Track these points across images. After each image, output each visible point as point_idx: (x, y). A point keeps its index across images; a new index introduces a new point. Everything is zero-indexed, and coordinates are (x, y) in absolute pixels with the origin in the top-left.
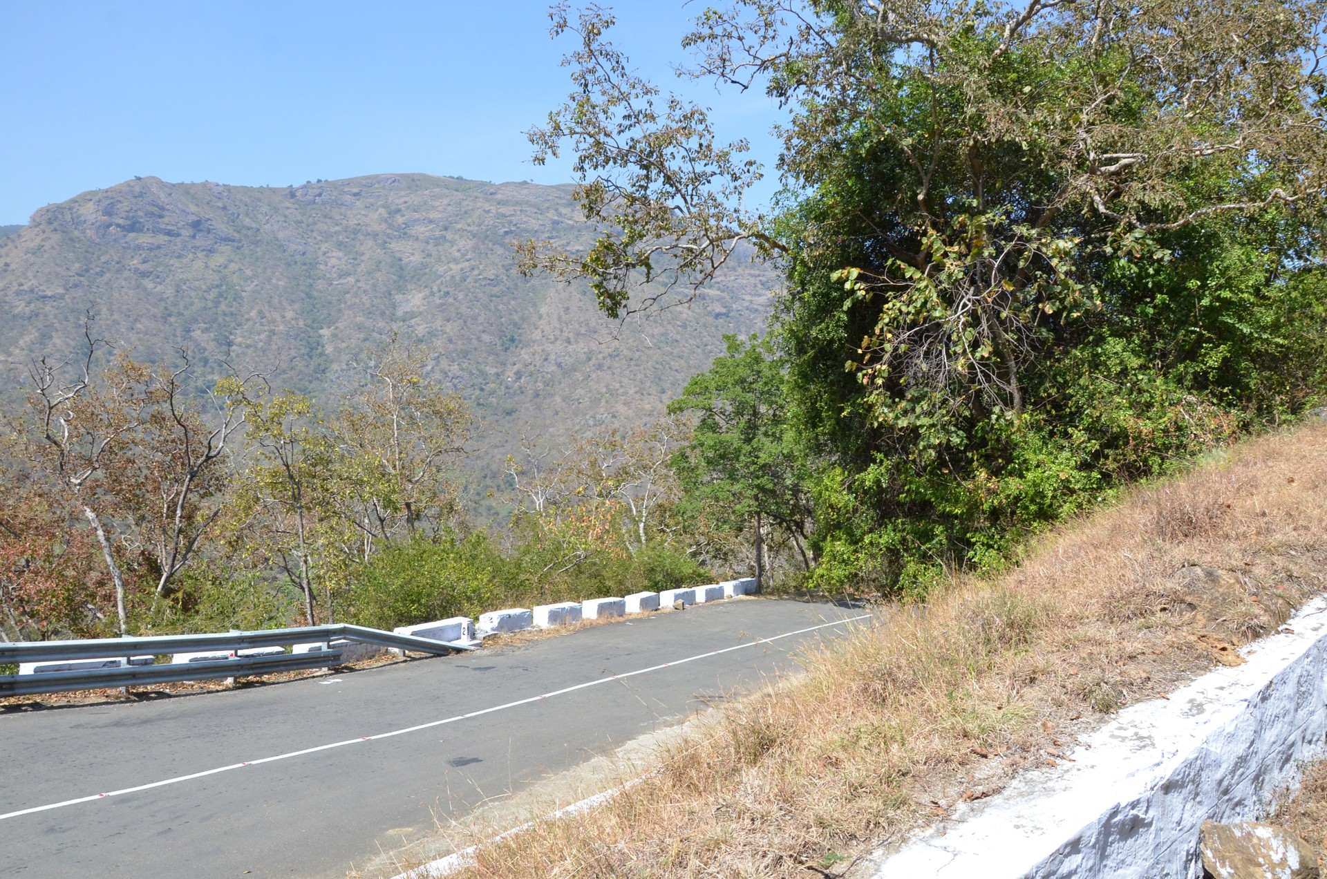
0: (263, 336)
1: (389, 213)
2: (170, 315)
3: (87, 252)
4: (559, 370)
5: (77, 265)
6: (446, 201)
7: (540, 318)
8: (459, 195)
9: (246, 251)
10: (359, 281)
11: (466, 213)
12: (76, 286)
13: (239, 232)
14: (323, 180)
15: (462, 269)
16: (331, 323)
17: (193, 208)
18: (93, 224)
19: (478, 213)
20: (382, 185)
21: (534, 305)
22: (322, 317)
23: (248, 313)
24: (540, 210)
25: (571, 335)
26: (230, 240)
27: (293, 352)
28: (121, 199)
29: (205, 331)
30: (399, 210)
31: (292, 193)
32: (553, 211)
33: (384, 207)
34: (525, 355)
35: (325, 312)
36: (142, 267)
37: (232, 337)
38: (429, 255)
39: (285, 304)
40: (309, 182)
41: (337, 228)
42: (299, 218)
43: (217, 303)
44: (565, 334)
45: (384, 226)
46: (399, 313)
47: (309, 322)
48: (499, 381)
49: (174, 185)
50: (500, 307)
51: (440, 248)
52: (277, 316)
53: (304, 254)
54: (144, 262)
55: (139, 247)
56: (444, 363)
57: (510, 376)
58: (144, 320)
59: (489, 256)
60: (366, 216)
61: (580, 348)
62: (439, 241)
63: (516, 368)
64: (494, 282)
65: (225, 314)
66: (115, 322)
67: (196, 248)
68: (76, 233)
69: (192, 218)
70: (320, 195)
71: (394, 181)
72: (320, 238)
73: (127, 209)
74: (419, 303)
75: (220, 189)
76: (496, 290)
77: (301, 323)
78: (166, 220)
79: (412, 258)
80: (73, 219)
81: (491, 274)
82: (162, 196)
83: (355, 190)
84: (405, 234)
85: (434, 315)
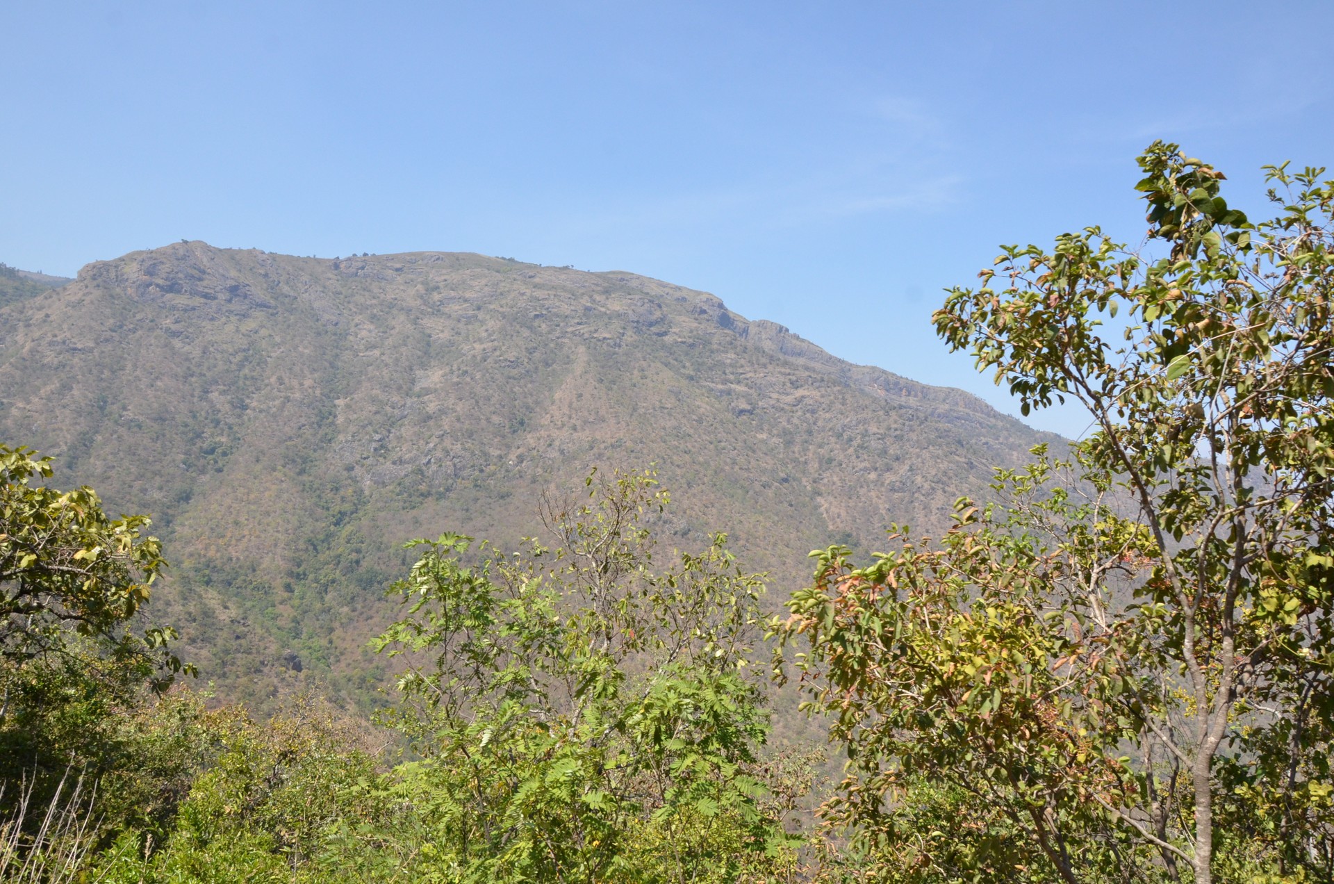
0: (277, 402)
1: (427, 290)
2: (192, 376)
3: (124, 308)
4: (561, 457)
5: (112, 321)
6: (484, 282)
7: (553, 403)
8: (500, 277)
9: (280, 318)
10: (383, 354)
11: (501, 294)
12: (107, 340)
13: (276, 299)
14: (370, 253)
15: (484, 350)
16: (347, 394)
17: (233, 273)
18: (134, 283)
19: (513, 295)
20: (425, 262)
21: (550, 390)
22: (340, 387)
23: (269, 378)
24: (574, 295)
25: (578, 423)
26: (265, 306)
27: (303, 420)
28: (165, 260)
29: (223, 393)
30: (437, 288)
31: (336, 264)
32: (586, 297)
33: (422, 283)
34: (530, 440)
35: (345, 382)
36: (173, 327)
37: (248, 401)
38: (458, 334)
39: (307, 372)
40: (355, 255)
41: (374, 301)
42: (339, 289)
43: (241, 366)
44: (573, 421)
45: (419, 302)
46: (417, 389)
47: (326, 391)
48: (500, 464)
49: (220, 250)
50: (516, 389)
51: (470, 327)
52: (295, 383)
53: (336, 324)
54: (177, 322)
55: (174, 308)
56: (447, 443)
57: (511, 460)
58: (166, 379)
59: (514, 338)
60: (404, 291)
61: (584, 436)
62: (470, 320)
63: (519, 451)
64: (515, 364)
65: (246, 378)
66: (138, 379)
67: (230, 312)
68: (118, 290)
69: (231, 283)
70: (363, 268)
71: (438, 259)
72: (355, 310)
73: (168, 270)
74: (437, 380)
75: (265, 257)
76: (514, 372)
77: (318, 392)
78: (205, 283)
79: (441, 335)
80: (117, 276)
81: (511, 355)
82: (205, 260)
83: (398, 266)
84: (439, 311)
85: (448, 393)
